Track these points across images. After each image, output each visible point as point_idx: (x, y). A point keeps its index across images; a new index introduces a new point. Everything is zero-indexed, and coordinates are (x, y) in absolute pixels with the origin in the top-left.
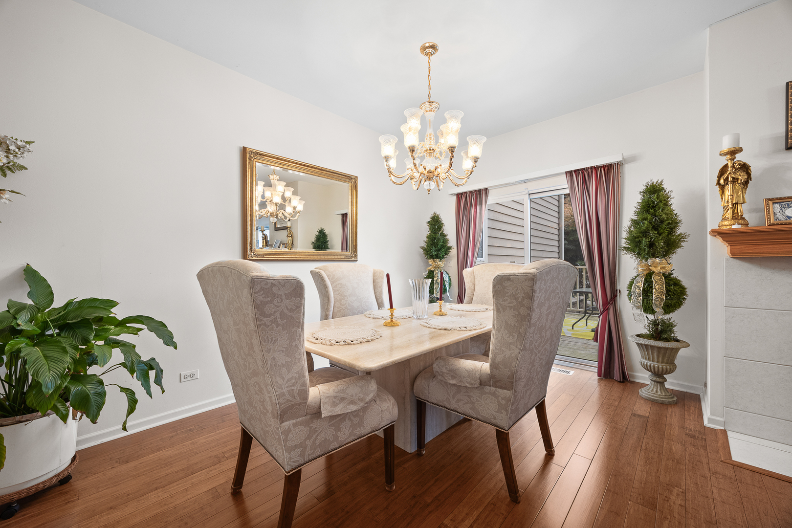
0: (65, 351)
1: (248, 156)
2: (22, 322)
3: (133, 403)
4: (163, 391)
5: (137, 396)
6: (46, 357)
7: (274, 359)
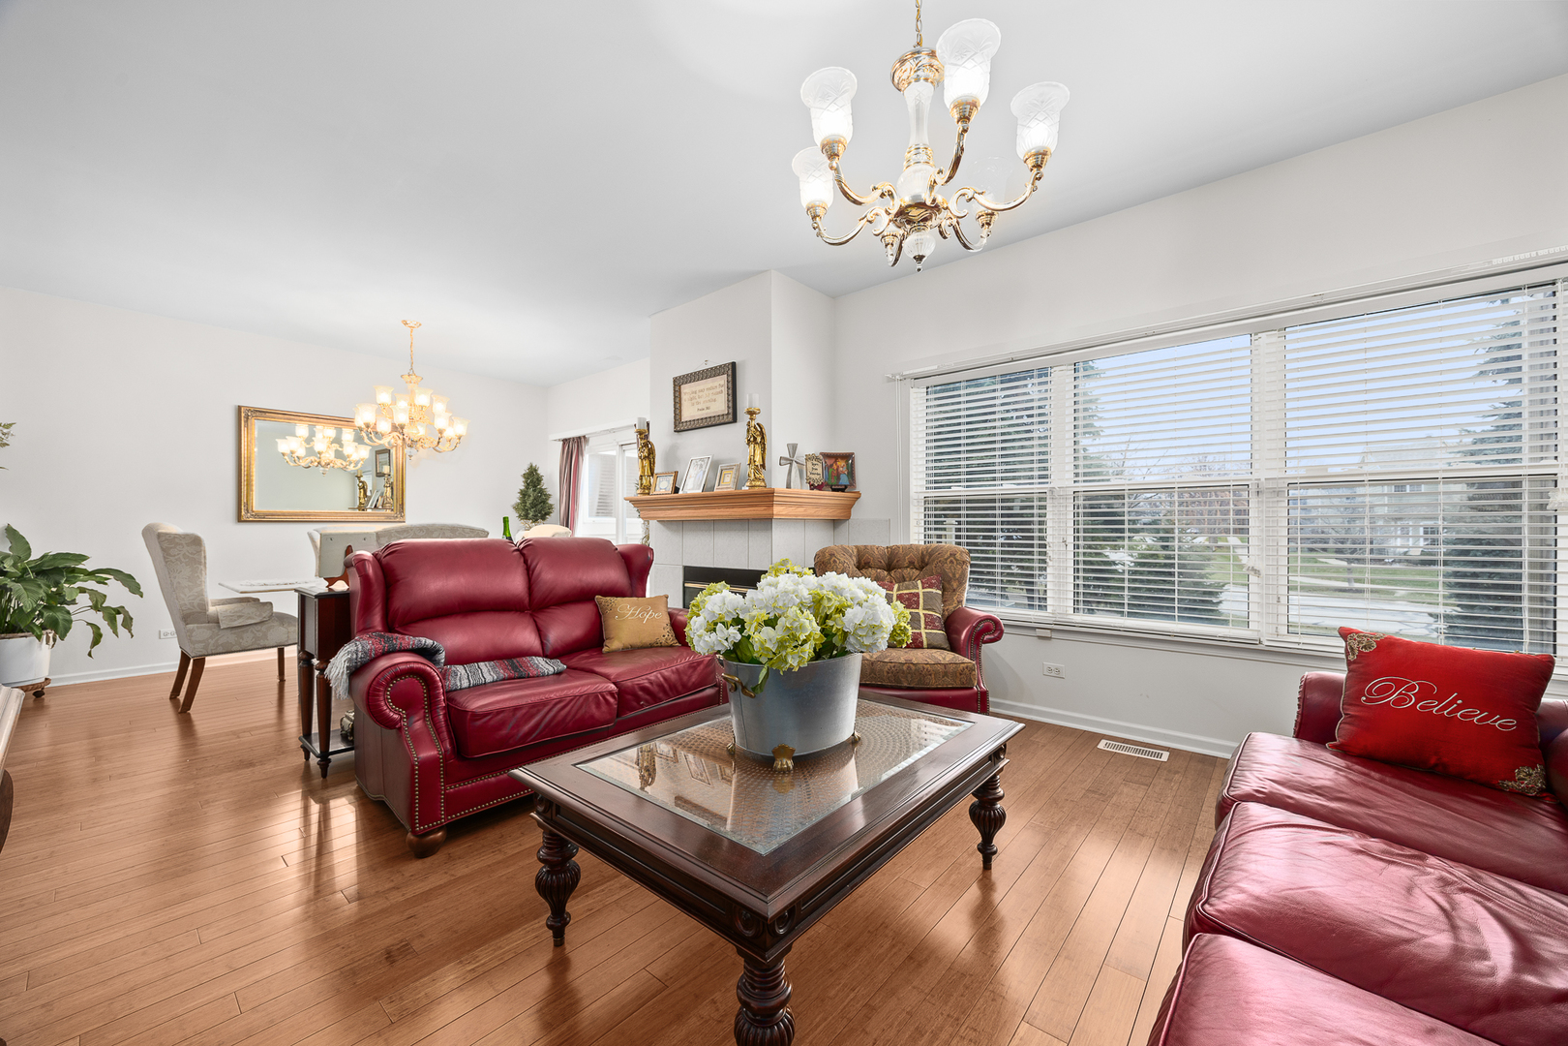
0: (40, 586)
1: (243, 415)
2: (8, 566)
3: (97, 638)
4: (132, 636)
5: (102, 631)
6: (25, 589)
7: (179, 583)
